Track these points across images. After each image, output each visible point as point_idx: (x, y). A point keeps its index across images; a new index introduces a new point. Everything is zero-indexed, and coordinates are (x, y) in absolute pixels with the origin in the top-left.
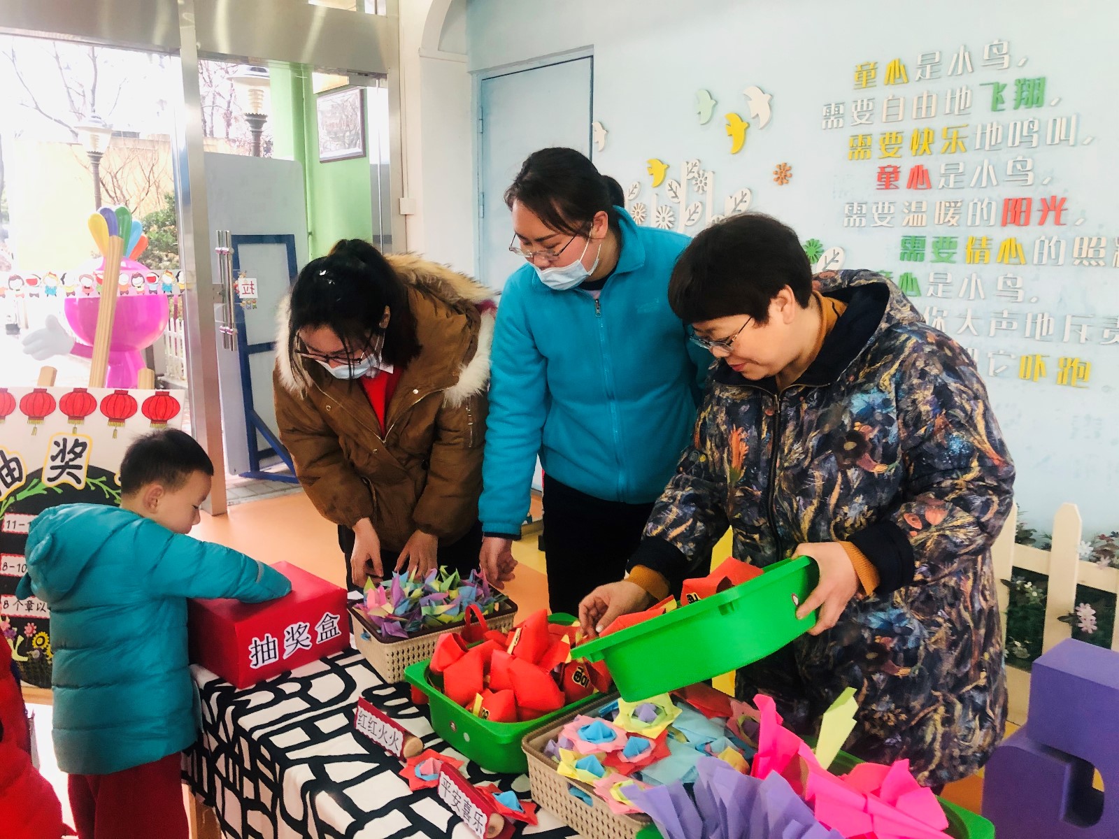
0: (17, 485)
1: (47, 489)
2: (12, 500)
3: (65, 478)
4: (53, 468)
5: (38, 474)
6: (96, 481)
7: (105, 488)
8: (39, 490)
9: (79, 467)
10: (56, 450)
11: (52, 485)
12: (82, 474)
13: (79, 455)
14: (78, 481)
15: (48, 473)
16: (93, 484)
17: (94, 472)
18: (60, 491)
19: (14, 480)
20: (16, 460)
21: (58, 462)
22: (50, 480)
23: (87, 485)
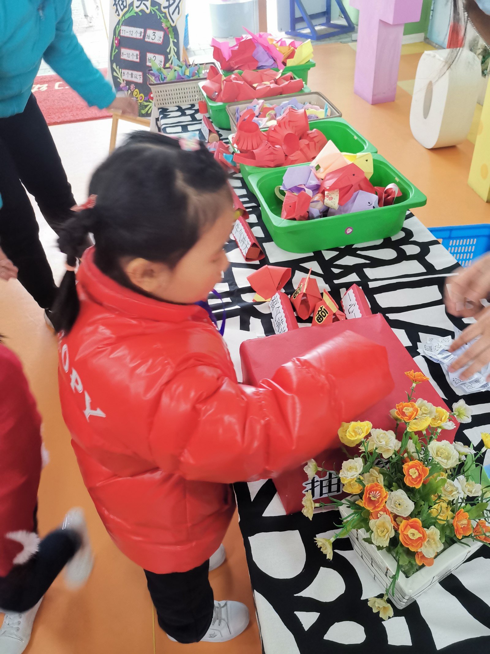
0: (126, 10)
1: (136, 13)
2: (123, 19)
3: (143, 7)
5: (132, 4)
7: (158, 13)
8: (132, 13)
11: (137, 10)
12: (148, 4)
14: (147, 8)
15: (136, 4)
16: (153, 10)
17: (153, 3)
18: (140, 14)
19: (125, 7)
22: (137, 7)
23: (151, 10)
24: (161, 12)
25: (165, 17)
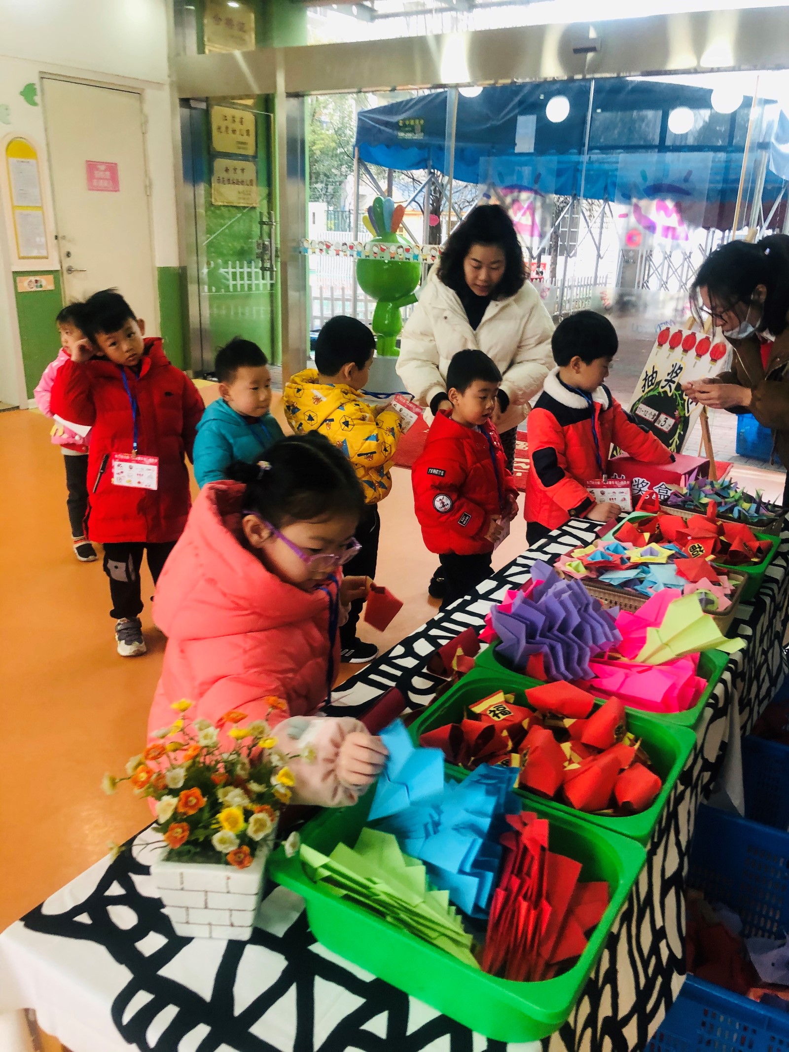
0: (652, 387)
1: (659, 393)
2: (646, 396)
3: (667, 389)
4: (666, 380)
5: (659, 383)
6: (677, 393)
7: (679, 398)
8: (655, 393)
9: (674, 382)
10: (672, 369)
11: (661, 390)
12: (673, 386)
13: (677, 375)
14: (671, 391)
15: (663, 383)
16: (676, 395)
17: (679, 387)
18: (662, 395)
19: (652, 384)
20: (656, 372)
21: (669, 378)
22: (662, 387)
23: (672, 395)
24: (682, 399)
25: (683, 405)
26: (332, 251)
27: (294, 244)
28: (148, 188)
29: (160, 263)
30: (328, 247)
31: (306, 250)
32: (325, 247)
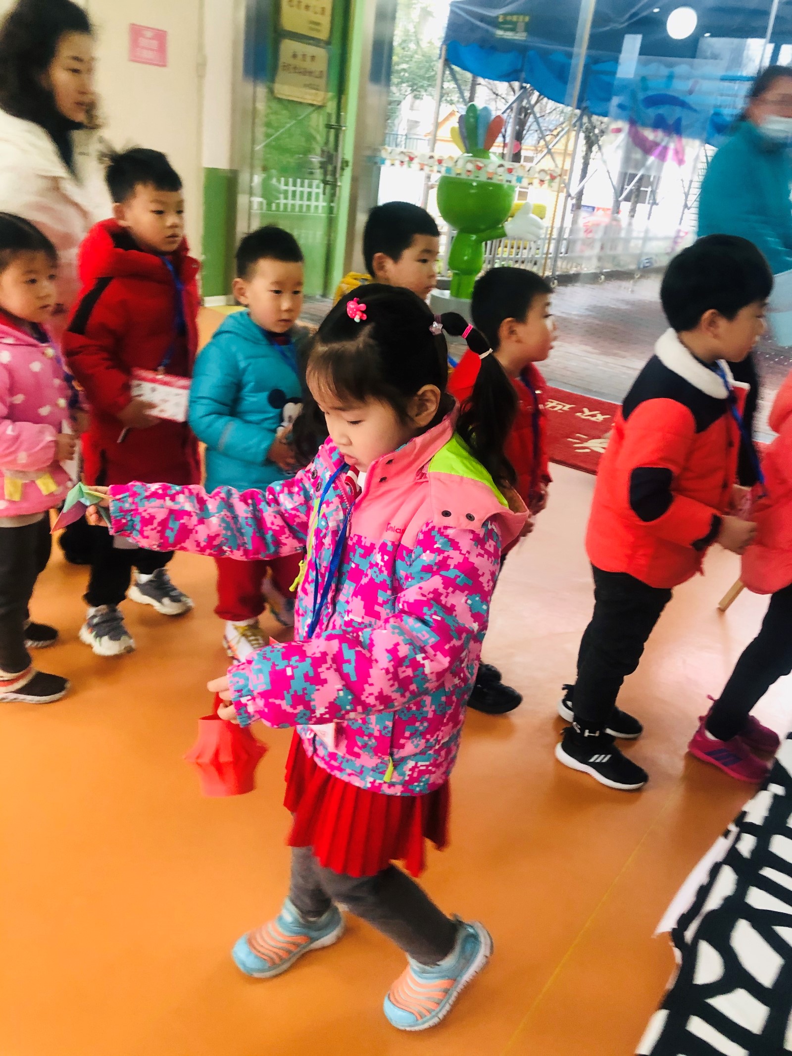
26: (415, 165)
27: (368, 153)
28: (201, 68)
29: (208, 163)
30: (411, 159)
31: (383, 161)
32: (407, 159)
